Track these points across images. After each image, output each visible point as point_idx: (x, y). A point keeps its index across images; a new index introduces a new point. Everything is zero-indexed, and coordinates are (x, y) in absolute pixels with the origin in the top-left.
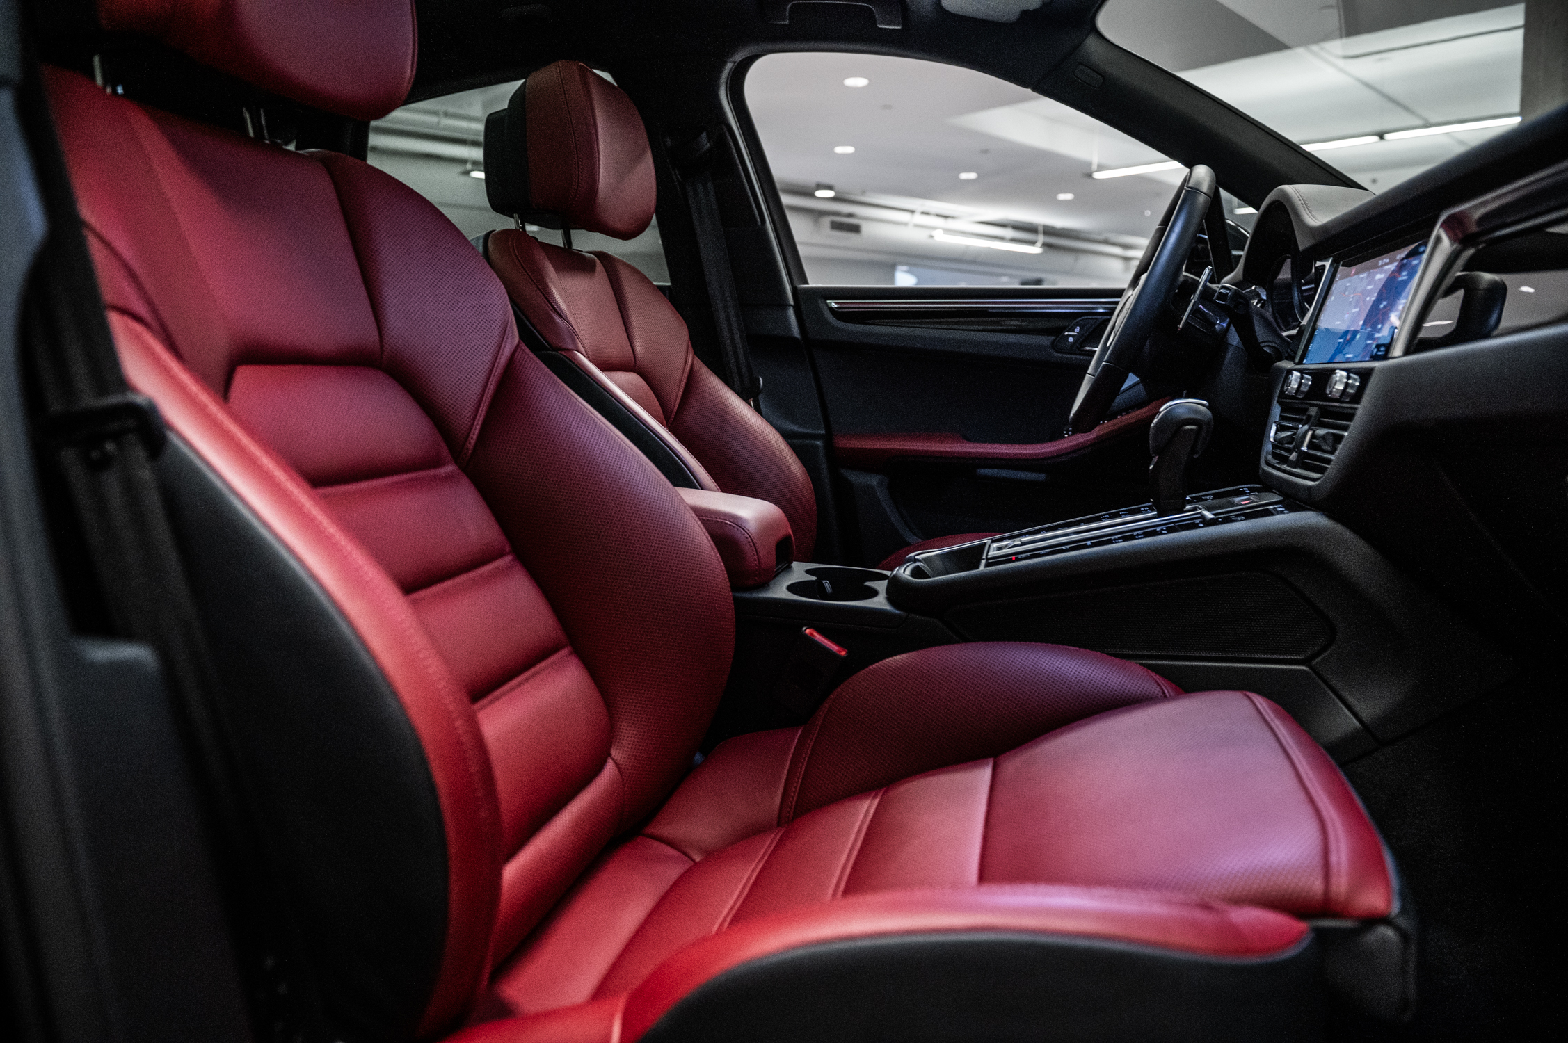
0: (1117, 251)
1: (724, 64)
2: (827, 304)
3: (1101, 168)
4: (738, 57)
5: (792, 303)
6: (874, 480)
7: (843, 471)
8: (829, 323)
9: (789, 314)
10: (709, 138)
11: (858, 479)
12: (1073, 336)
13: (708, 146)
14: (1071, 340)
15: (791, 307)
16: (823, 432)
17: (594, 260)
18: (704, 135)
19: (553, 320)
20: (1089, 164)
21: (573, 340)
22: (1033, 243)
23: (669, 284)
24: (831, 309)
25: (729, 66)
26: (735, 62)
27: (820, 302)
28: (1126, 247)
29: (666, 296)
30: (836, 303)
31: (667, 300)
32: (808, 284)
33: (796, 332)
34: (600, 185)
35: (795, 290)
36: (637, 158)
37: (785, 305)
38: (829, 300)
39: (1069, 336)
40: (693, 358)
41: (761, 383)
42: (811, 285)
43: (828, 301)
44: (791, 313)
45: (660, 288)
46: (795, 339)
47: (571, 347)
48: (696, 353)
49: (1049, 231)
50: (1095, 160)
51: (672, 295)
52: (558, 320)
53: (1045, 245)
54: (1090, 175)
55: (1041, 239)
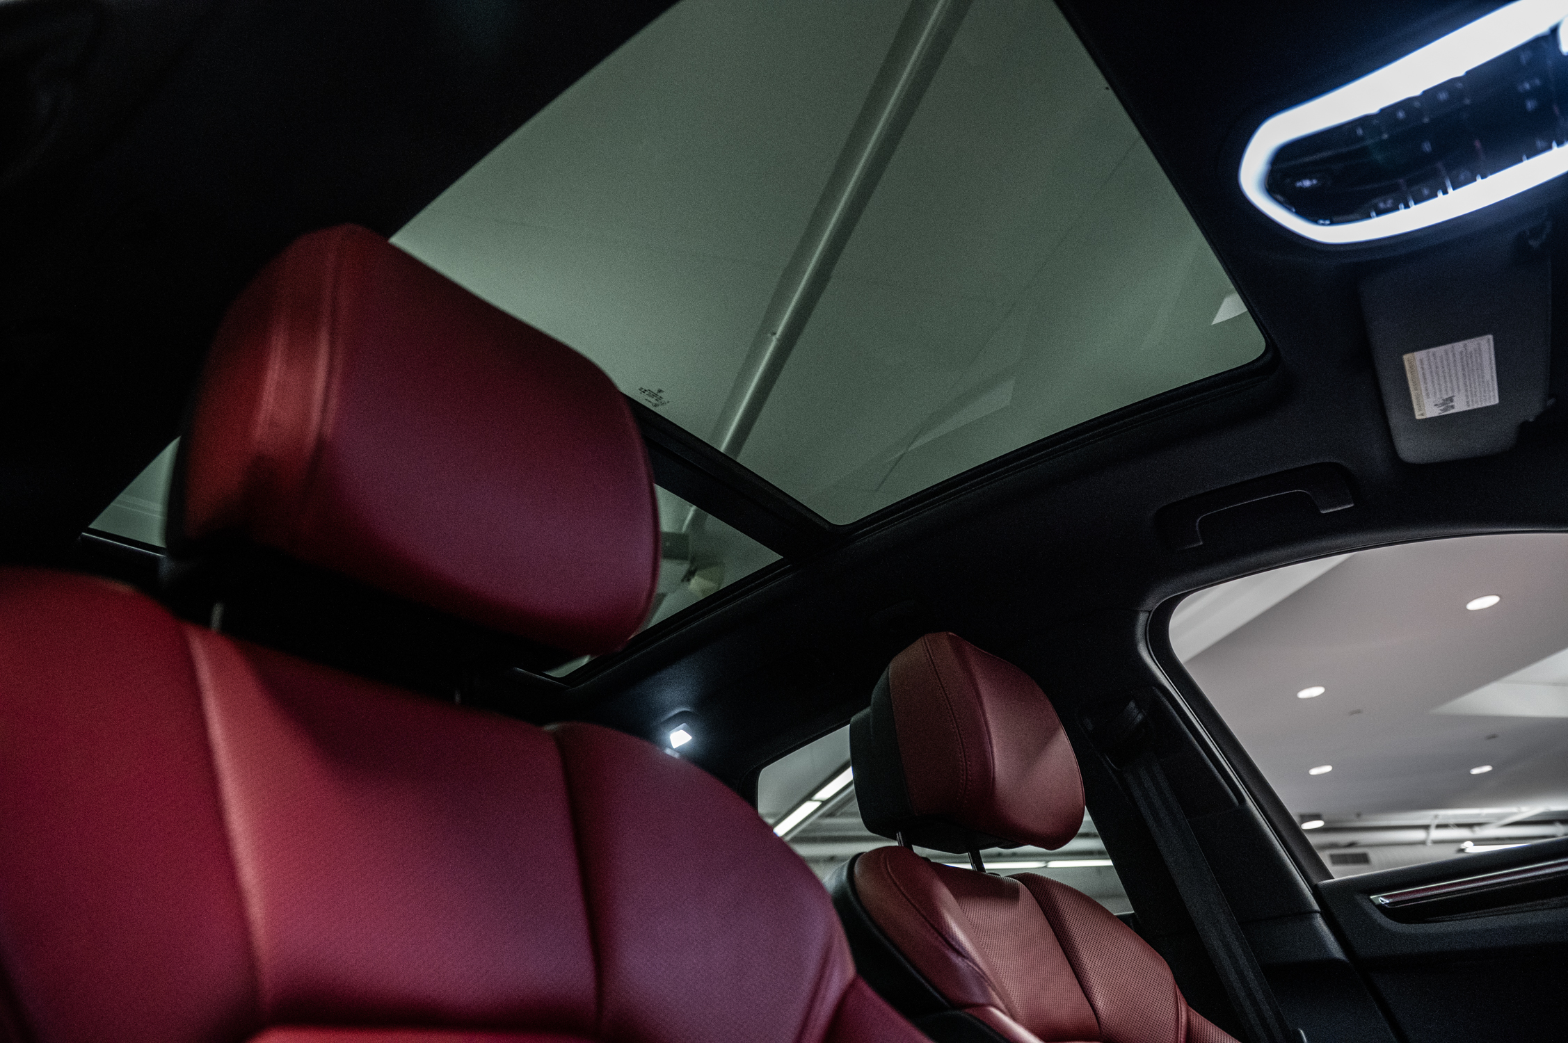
1: (1135, 614)
2: (1371, 901)
4: (1153, 603)
8: (1381, 928)
9: (1317, 925)
10: (1139, 706)
13: (1140, 717)
15: (1318, 915)
17: (1016, 884)
18: (1132, 705)
19: (948, 960)
21: (985, 993)
23: (1133, 912)
24: (1380, 907)
25: (1142, 618)
26: (1150, 612)
27: (1359, 898)
29: (1130, 927)
30: (1386, 897)
31: (1133, 932)
32: (1333, 878)
33: (1335, 949)
34: (997, 769)
35: (1315, 890)
36: (1047, 738)
37: (1309, 913)
38: (1373, 894)
40: (1188, 1011)
42: (1336, 879)
43: (1372, 896)
44: (1320, 922)
45: (1121, 918)
47: (981, 1000)
48: (1190, 1003)
51: (1138, 925)
52: (958, 961)
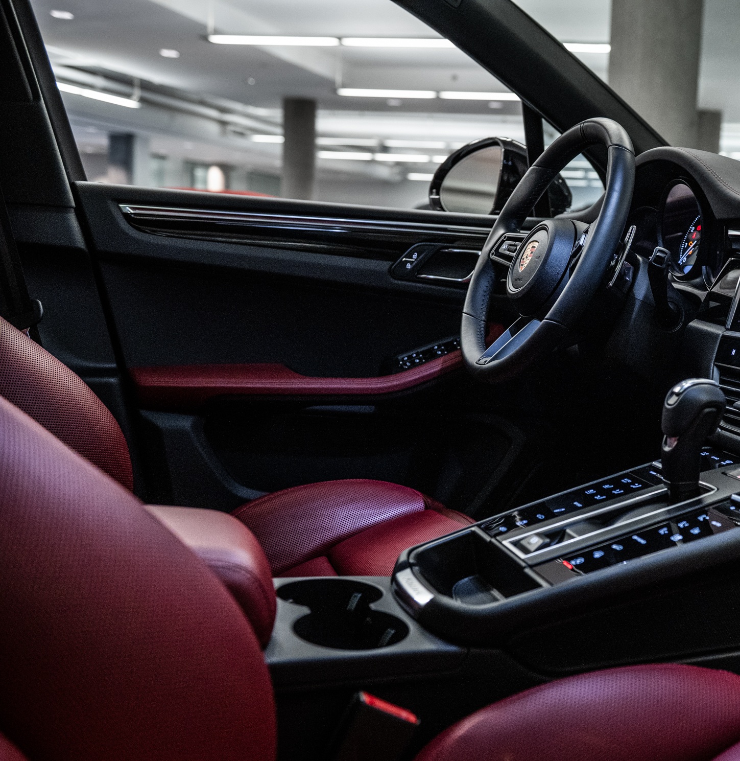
0: (214, 113)
2: (120, 208)
3: (217, 32)
5: (73, 204)
6: (185, 423)
7: (145, 413)
9: (70, 219)
11: (167, 422)
12: (411, 263)
14: (409, 266)
15: (73, 210)
16: (114, 365)
20: (204, 27)
22: (128, 96)
24: (127, 216)
27: (109, 205)
28: (223, 110)
30: (132, 208)
32: (86, 180)
33: (79, 241)
35: (74, 188)
37: (66, 208)
38: (122, 203)
39: (407, 262)
41: (42, 309)
43: (121, 205)
44: (73, 218)
46: (79, 250)
49: (146, 86)
50: (211, 23)
53: (142, 100)
54: (205, 38)
55: (137, 93)
